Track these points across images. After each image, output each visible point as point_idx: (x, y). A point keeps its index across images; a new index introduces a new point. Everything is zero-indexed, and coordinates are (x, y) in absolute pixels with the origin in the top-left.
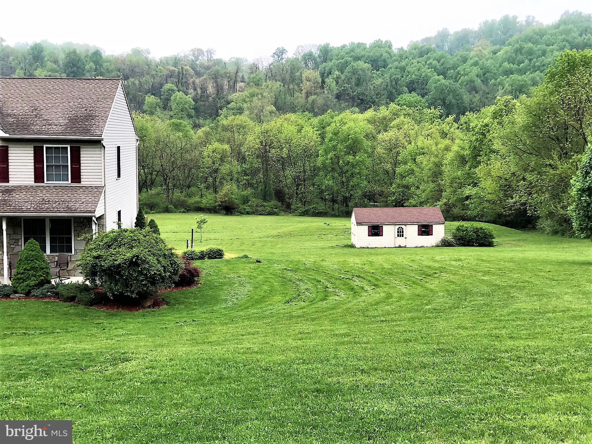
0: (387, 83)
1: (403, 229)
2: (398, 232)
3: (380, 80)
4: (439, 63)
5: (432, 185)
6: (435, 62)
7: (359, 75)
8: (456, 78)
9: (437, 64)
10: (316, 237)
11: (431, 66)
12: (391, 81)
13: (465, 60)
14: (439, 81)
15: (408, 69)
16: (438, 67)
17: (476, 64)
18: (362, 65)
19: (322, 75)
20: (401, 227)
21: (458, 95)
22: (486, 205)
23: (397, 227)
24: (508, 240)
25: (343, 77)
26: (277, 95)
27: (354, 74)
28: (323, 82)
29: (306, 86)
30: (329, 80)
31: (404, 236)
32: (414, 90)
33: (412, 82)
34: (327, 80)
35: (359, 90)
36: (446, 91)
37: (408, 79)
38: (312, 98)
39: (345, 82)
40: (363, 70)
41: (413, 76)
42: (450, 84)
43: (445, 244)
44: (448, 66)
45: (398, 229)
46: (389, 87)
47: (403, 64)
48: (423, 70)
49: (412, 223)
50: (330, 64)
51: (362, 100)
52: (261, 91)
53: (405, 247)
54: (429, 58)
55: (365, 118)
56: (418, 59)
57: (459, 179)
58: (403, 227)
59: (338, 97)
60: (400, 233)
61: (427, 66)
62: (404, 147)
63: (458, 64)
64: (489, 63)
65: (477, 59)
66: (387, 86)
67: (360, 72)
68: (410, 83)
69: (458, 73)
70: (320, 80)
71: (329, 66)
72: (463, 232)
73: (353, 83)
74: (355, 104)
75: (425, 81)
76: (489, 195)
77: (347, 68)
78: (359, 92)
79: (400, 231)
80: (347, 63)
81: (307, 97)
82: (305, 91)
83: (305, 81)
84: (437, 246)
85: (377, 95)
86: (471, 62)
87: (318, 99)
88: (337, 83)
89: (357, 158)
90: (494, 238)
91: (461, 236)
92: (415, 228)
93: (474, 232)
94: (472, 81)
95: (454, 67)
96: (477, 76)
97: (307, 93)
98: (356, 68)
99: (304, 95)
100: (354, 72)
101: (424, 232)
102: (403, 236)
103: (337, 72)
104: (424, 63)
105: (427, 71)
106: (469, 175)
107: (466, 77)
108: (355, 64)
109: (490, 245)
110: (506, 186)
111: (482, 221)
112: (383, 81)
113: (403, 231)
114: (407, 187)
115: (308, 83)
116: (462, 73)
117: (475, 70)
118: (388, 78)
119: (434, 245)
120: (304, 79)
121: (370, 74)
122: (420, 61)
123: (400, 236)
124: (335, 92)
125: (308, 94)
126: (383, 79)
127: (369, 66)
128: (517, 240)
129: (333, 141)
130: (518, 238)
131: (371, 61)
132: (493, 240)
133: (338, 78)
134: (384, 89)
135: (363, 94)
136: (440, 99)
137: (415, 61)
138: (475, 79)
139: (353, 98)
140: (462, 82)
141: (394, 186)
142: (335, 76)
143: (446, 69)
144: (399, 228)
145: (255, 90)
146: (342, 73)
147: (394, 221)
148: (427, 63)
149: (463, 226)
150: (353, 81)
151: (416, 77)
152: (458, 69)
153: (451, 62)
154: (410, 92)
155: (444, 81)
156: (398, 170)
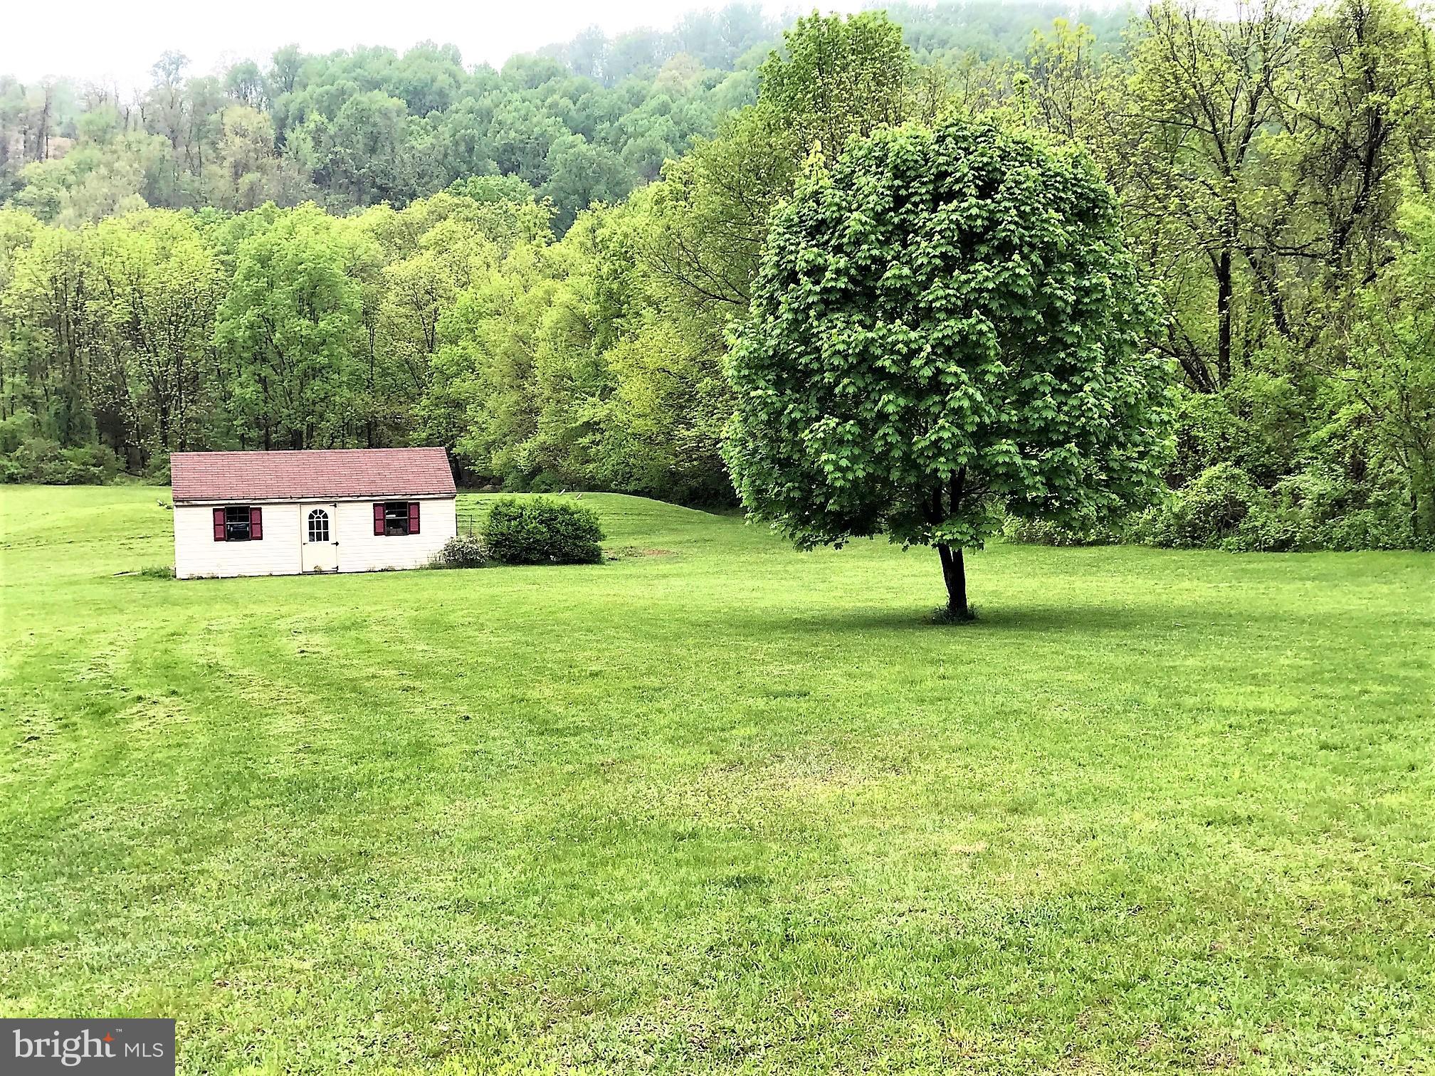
0: (447, 148)
1: (325, 516)
2: (311, 527)
3: (429, 140)
4: (575, 104)
5: (512, 397)
6: (565, 102)
7: (375, 125)
8: (615, 143)
9: (571, 106)
10: (114, 545)
11: (554, 111)
12: (457, 144)
13: (637, 100)
14: (574, 146)
15: (500, 115)
16: (573, 113)
17: (663, 110)
18: (381, 100)
19: (281, 123)
20: (321, 512)
21: (618, 184)
22: (635, 446)
23: (308, 510)
24: (662, 544)
25: (332, 129)
26: (155, 168)
27: (362, 122)
28: (281, 139)
29: (235, 147)
30: (297, 136)
31: (332, 538)
32: (515, 168)
33: (510, 149)
34: (288, 134)
35: (377, 162)
36: (590, 172)
37: (499, 141)
38: (248, 178)
39: (338, 140)
40: (385, 114)
41: (512, 134)
42: (599, 155)
43: (460, 559)
44: (597, 113)
45: (311, 517)
46: (450, 158)
47: (487, 102)
48: (535, 120)
49: (356, 498)
50: (299, 96)
51: (380, 188)
52: (109, 157)
53: (336, 571)
54: (552, 91)
55: (366, 226)
56: (524, 93)
57: (570, 378)
58: (327, 509)
59: (320, 178)
60: (319, 529)
61: (544, 110)
62: (452, 300)
63: (619, 108)
64: (693, 109)
65: (665, 98)
66: (446, 156)
67: (377, 118)
68: (505, 151)
69: (622, 130)
70: (271, 134)
71: (299, 100)
72: (509, 520)
73: (360, 146)
74: (367, 198)
75: (541, 149)
76: (640, 422)
77: (344, 106)
78: (374, 168)
79: (319, 522)
80: (342, 94)
81: (237, 175)
82: (232, 159)
83: (230, 135)
84: (435, 566)
85: (421, 176)
86: (652, 104)
87: (264, 181)
88: (318, 142)
89: (322, 324)
90: (603, 537)
91: (502, 534)
92: (364, 514)
93: (541, 522)
94: (653, 152)
95: (612, 116)
96: (667, 140)
97: (236, 166)
98: (365, 106)
99: (227, 172)
100: (362, 117)
101: (391, 522)
102: (326, 538)
103: (315, 116)
104: (540, 103)
105: (543, 122)
106: (597, 368)
107: (640, 140)
108: (364, 98)
109: (592, 557)
110: (681, 395)
111: (625, 492)
112: (434, 141)
113: (326, 523)
114: (459, 405)
115: (238, 140)
116: (631, 130)
117: (662, 126)
118: (447, 136)
119: (426, 563)
120: (227, 129)
121: (403, 125)
122: (529, 97)
123: (319, 539)
124: (309, 166)
125: (239, 169)
126: (435, 137)
127: (402, 103)
128: (688, 541)
129: (255, 280)
130: (695, 536)
131: (407, 91)
132: (599, 543)
133: (320, 130)
134: (440, 163)
135: (385, 174)
136: (576, 192)
137: (516, 96)
138: (662, 145)
139: (358, 183)
140: (631, 153)
141: (425, 402)
142: (312, 126)
143: (591, 122)
144: (315, 512)
145: (94, 153)
146: (331, 120)
147: (299, 492)
148: (546, 104)
149: (511, 504)
150: (360, 140)
151: (519, 137)
152: (621, 119)
153: (605, 102)
154: (505, 174)
155: (584, 147)
156: (434, 360)
